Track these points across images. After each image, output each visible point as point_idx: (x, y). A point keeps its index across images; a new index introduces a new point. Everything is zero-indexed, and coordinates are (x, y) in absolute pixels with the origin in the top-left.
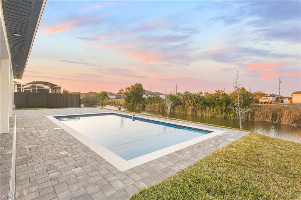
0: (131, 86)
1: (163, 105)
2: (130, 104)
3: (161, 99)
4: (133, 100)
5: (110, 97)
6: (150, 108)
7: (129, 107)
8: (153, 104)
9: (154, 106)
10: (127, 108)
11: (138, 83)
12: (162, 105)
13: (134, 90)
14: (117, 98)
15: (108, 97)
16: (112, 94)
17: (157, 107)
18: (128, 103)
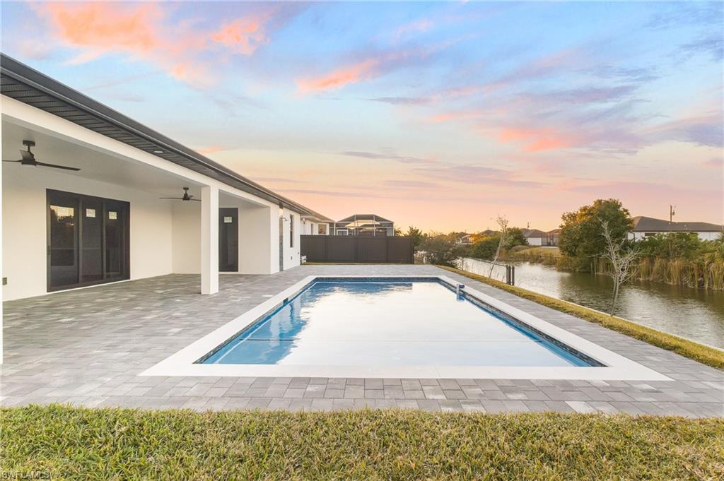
0: (581, 210)
1: (700, 266)
2: (576, 260)
3: (697, 244)
4: (586, 248)
5: (532, 241)
6: (648, 273)
7: (575, 270)
8: (658, 263)
9: (664, 268)
10: (569, 271)
11: (605, 198)
12: (695, 266)
13: (590, 221)
14: (549, 244)
15: (524, 243)
16: (536, 234)
17: (675, 273)
18: (573, 259)
